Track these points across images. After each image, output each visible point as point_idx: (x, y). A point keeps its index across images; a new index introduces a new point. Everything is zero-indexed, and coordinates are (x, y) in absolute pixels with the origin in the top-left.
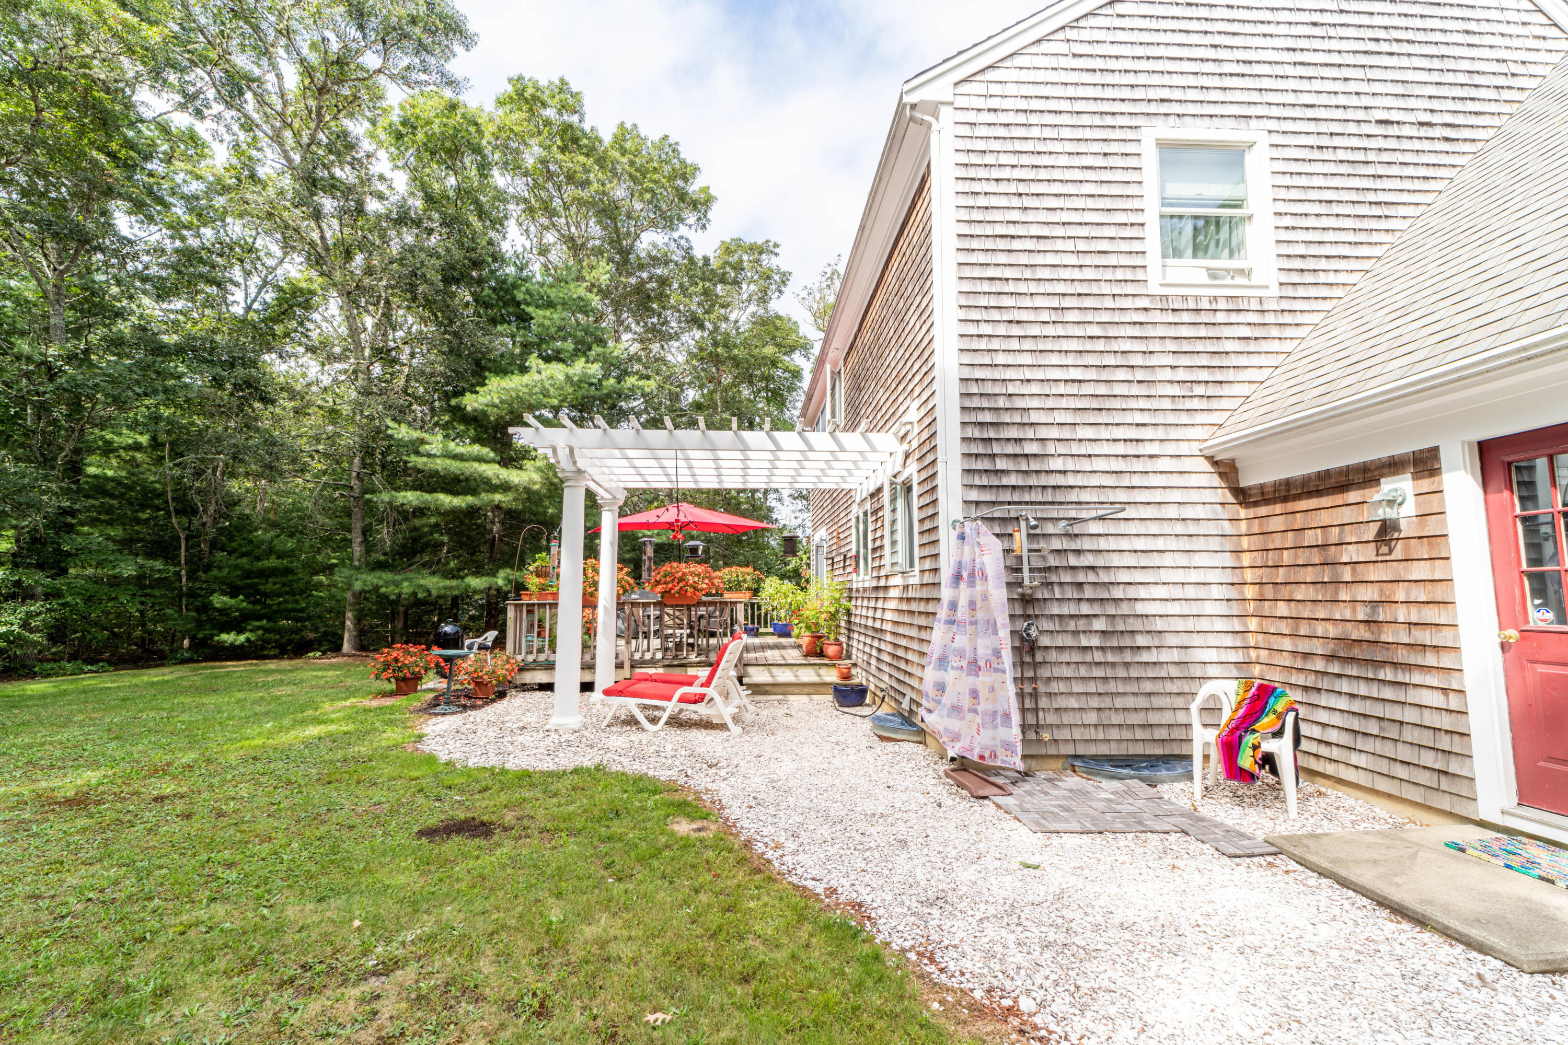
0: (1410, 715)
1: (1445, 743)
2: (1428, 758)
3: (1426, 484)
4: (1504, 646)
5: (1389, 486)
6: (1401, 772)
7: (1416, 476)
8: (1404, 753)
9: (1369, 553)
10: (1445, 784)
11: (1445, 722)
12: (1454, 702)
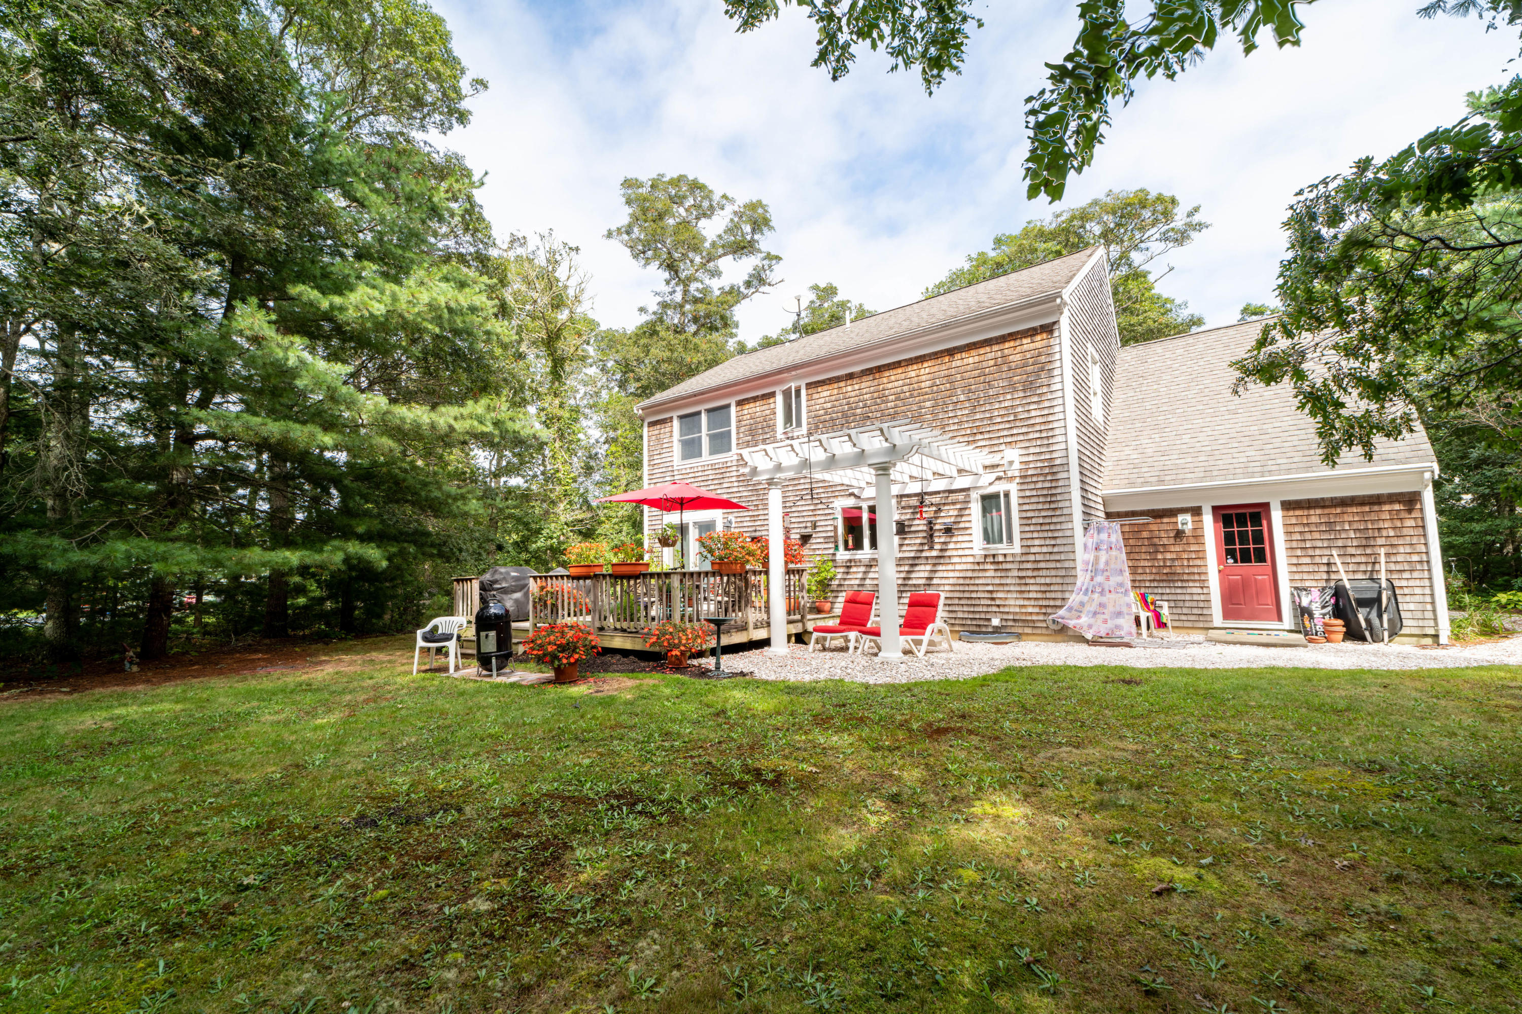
0: (1188, 598)
1: (1201, 605)
2: (1195, 611)
3: (1196, 518)
4: (1220, 571)
5: (1181, 518)
6: (1183, 618)
7: (1193, 515)
8: (1185, 611)
9: (1172, 541)
10: (1201, 618)
11: (1202, 597)
12: (1205, 591)
